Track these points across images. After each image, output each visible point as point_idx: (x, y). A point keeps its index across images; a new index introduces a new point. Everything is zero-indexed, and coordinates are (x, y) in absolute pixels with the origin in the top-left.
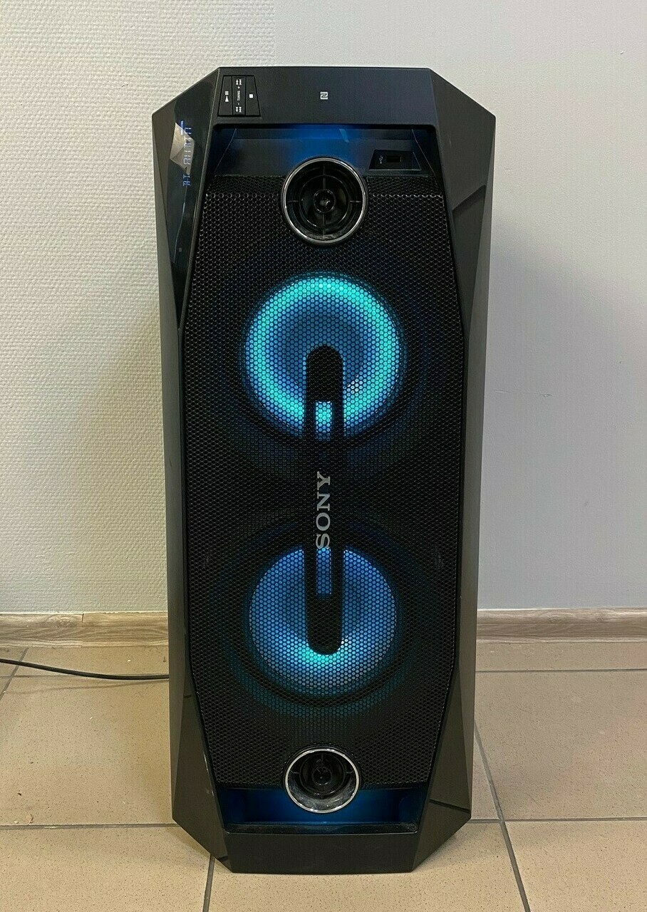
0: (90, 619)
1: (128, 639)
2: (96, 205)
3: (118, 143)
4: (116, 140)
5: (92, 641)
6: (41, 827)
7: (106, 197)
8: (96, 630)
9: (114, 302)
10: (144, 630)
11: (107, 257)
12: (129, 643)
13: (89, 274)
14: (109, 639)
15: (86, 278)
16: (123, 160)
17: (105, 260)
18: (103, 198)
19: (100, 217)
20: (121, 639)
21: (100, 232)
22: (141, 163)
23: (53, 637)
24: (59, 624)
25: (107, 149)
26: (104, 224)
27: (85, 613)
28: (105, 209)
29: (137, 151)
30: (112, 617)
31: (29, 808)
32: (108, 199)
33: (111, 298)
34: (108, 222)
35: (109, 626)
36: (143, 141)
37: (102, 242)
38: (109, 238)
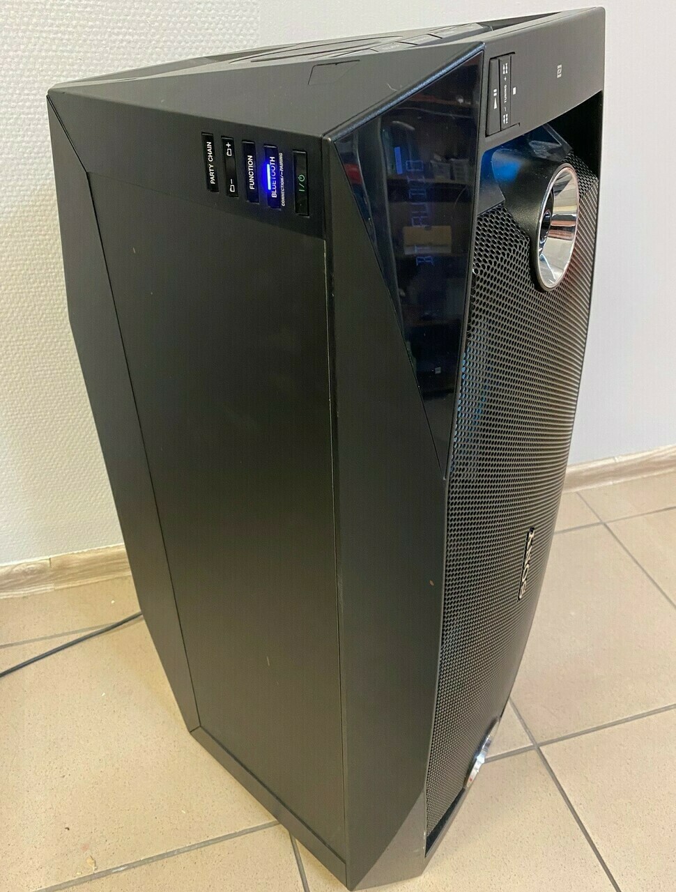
0: (58, 562)
1: (102, 574)
2: (15, 116)
3: (36, 24)
4: (34, 20)
5: (64, 582)
6: (108, 873)
7: (27, 104)
8: (68, 572)
9: (52, 242)
10: (118, 563)
11: (37, 185)
12: (105, 578)
13: (14, 209)
14: (83, 577)
15: (12, 215)
16: (47, 51)
17: (34, 190)
18: (23, 106)
19: (21, 133)
20: (96, 575)
21: (24, 153)
22: (74, 55)
23: (21, 585)
24: (25, 573)
25: (20, 34)
26: (28, 142)
27: (51, 556)
28: (27, 122)
29: (67, 37)
30: (82, 557)
31: (85, 848)
32: (29, 107)
33: (47, 237)
34: (34, 139)
35: (80, 567)
36: (74, 22)
37: (28, 167)
38: (37, 160)
